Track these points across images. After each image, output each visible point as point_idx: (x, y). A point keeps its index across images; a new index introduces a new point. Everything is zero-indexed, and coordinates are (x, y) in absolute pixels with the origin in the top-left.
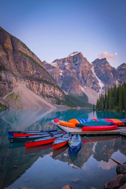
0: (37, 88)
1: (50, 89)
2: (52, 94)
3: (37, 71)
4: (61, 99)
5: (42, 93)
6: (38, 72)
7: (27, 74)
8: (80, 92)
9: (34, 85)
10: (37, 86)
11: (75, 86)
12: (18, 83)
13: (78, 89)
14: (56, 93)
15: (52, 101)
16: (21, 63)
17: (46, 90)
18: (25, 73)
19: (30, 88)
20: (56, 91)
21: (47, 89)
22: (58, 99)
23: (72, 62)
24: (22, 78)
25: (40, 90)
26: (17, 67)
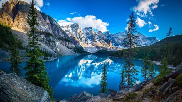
2: (72, 47)
3: (64, 35)
4: (76, 49)
7: (60, 37)
9: (64, 43)
16: (56, 31)
17: (69, 45)
19: (62, 44)
24: (58, 39)
25: (66, 45)
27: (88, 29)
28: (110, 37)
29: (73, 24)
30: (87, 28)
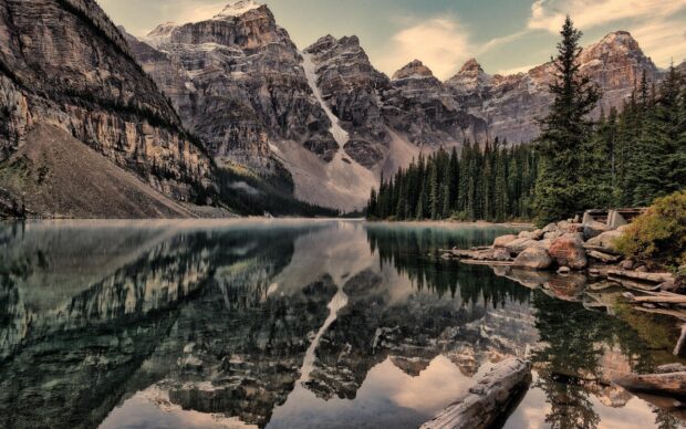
0: (117, 139)
1: (166, 147)
2: (172, 163)
3: (111, 70)
4: (205, 183)
5: (135, 158)
6: (117, 75)
7: (71, 82)
8: (265, 159)
9: (104, 128)
10: (117, 131)
11: (245, 135)
12: (35, 118)
13: (259, 149)
14: (187, 162)
15: (175, 191)
16: (42, 32)
17: (150, 151)
18: (62, 79)
19: (88, 139)
20: (186, 153)
21: (154, 144)
22: (196, 185)
23: (232, 41)
24: (52, 98)
25: (125, 148)
26: (26, 50)
27: (332, 55)
28: (486, 103)
29: (236, 19)
30: (329, 45)
